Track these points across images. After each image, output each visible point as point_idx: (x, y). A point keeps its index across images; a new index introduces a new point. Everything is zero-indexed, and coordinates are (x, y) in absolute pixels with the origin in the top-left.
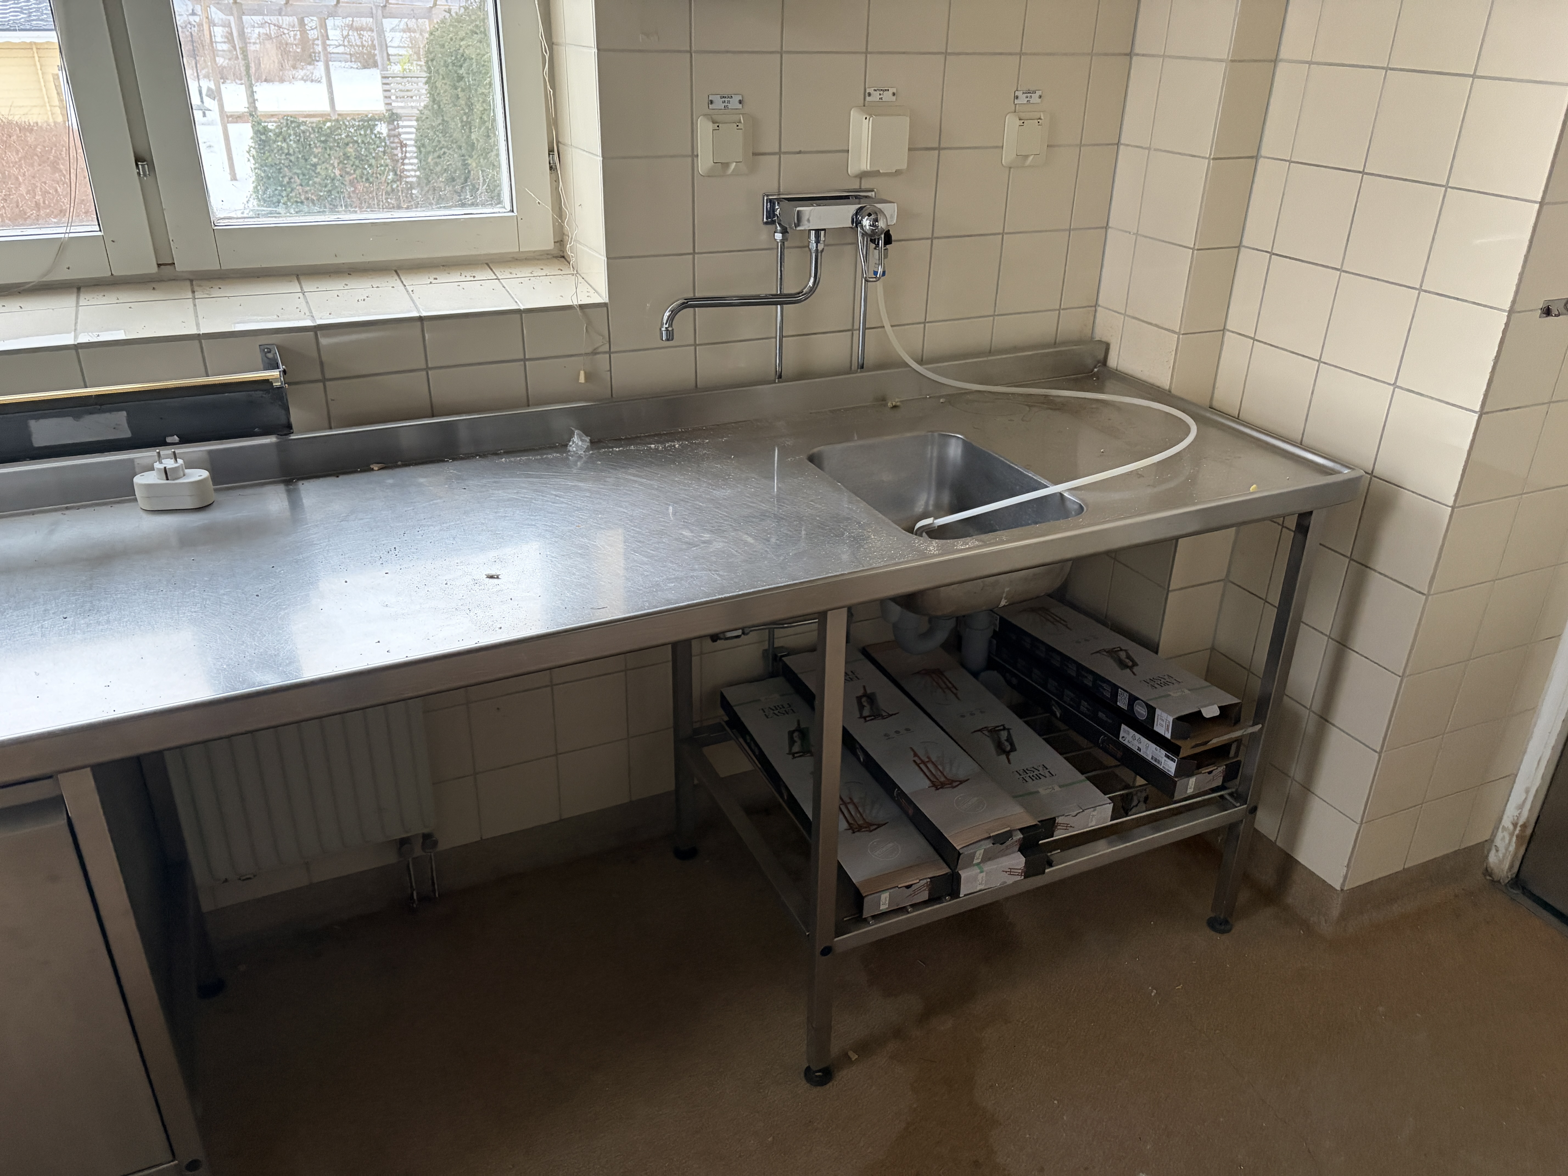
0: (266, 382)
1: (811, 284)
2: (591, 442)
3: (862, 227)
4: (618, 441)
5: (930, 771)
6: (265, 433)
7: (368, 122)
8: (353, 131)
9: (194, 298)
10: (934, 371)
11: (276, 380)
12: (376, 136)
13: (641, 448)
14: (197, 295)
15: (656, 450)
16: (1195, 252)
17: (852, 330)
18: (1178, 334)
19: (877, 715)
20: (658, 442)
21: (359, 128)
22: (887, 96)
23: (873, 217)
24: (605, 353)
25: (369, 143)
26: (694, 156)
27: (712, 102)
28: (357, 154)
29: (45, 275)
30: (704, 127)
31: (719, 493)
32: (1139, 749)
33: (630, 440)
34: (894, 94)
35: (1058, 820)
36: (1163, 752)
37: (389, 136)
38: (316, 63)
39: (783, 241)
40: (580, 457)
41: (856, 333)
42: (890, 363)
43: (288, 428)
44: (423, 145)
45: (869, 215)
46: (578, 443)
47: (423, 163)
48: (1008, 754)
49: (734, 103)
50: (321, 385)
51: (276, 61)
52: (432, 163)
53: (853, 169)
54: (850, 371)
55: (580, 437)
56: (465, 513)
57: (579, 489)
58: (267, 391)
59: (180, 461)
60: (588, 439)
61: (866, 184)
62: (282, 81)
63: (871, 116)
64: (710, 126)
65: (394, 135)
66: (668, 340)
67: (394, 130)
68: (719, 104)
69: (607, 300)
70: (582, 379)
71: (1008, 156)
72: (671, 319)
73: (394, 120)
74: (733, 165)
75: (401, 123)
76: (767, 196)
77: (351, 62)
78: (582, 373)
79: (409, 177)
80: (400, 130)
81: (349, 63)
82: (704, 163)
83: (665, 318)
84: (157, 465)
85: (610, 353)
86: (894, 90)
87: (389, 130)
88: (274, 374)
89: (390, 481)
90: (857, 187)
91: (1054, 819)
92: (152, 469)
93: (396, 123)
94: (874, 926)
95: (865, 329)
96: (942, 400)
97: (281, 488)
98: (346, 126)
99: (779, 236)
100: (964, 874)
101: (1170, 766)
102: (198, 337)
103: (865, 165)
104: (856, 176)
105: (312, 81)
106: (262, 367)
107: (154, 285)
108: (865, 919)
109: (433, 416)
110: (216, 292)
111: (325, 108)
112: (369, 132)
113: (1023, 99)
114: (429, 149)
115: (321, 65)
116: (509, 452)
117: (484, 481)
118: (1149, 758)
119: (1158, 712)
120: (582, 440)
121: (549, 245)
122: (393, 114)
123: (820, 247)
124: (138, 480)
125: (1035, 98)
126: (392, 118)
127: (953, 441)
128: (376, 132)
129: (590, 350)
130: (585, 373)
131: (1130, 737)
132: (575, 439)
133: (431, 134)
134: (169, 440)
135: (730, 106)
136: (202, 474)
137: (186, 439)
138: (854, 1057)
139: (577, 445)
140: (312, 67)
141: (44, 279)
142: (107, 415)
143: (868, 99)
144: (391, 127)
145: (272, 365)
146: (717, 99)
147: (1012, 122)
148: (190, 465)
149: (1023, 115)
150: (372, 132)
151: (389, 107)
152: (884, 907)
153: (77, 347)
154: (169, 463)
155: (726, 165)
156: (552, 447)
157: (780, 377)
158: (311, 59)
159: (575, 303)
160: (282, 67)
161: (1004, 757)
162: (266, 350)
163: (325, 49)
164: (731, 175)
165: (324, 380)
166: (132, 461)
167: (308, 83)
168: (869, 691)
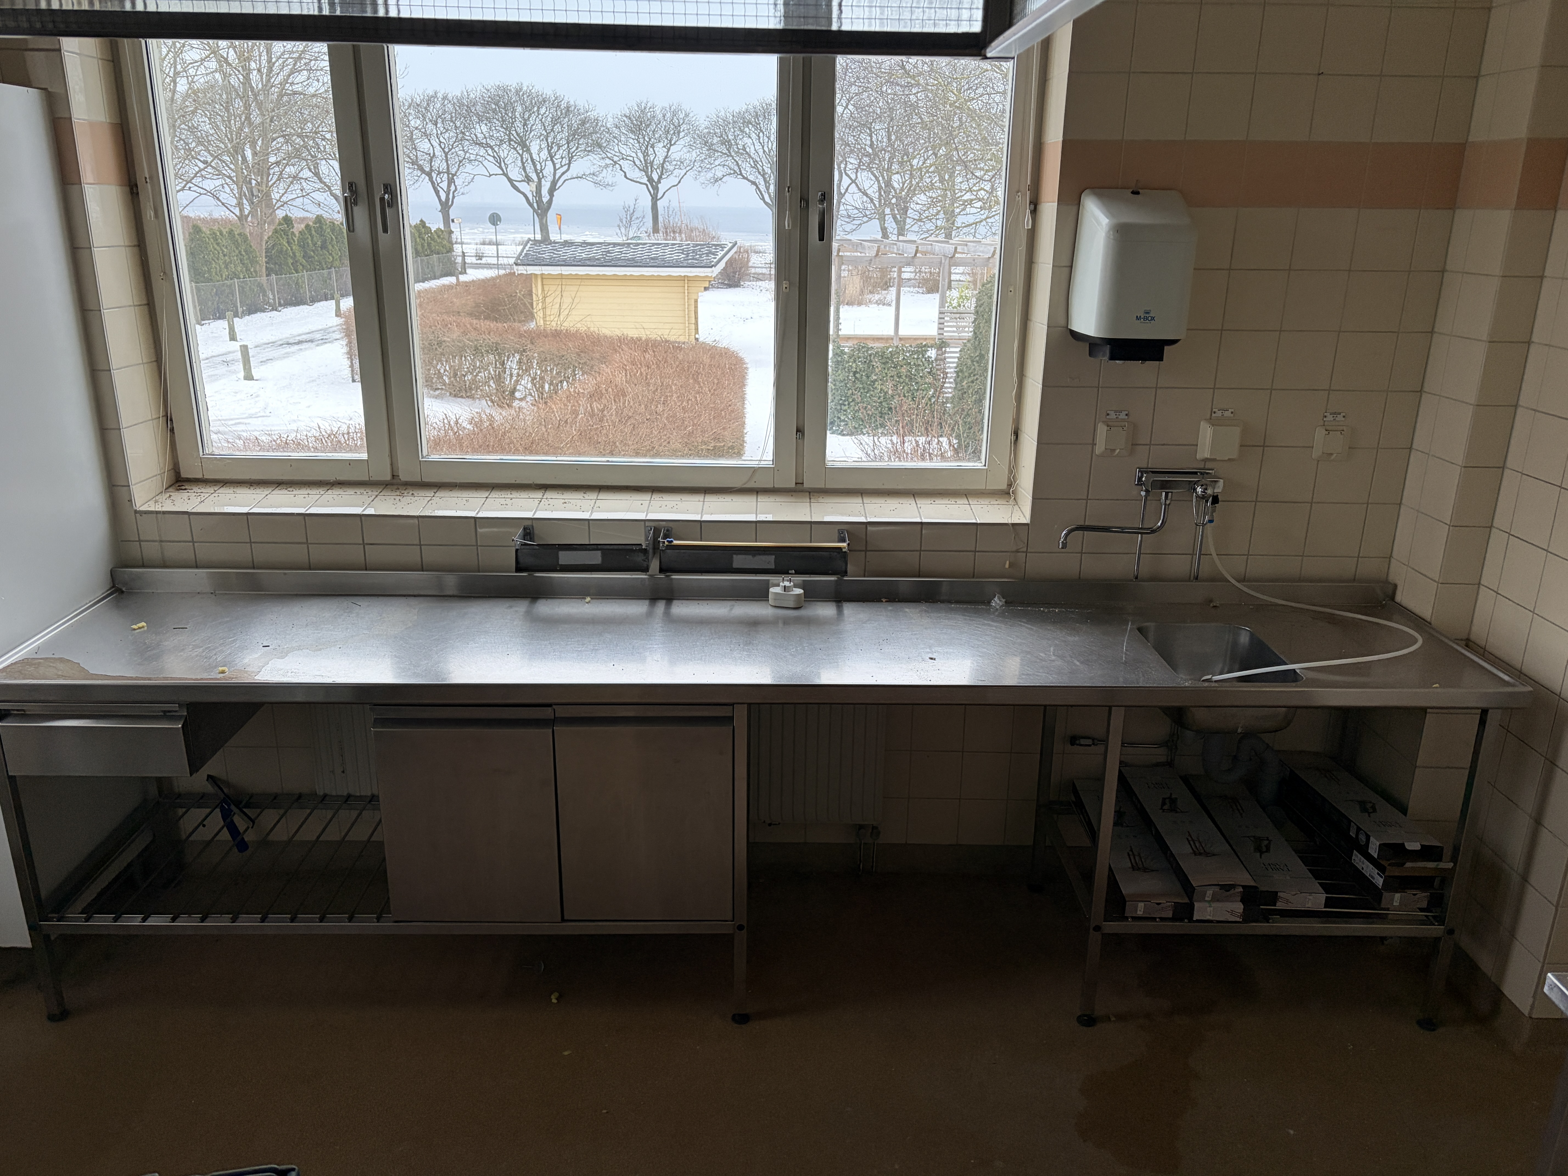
0: (840, 548)
1: (1159, 524)
2: (1006, 602)
3: (1196, 493)
4: (1022, 604)
5: (1196, 846)
6: (833, 574)
7: (921, 346)
8: (908, 355)
9: (810, 502)
10: (1248, 587)
11: (845, 548)
12: (925, 359)
13: (1034, 609)
14: (812, 500)
15: (1043, 611)
16: (1451, 528)
17: (1192, 555)
18: (1438, 583)
19: (1173, 809)
20: (1046, 607)
21: (913, 353)
22: (1227, 414)
23: (1204, 487)
24: (1023, 552)
25: (919, 365)
26: (1094, 444)
27: (1108, 414)
28: (909, 374)
29: (745, 484)
30: (1102, 429)
31: (1069, 638)
32: (1363, 869)
33: (1029, 605)
34: (1232, 413)
35: (1279, 894)
36: (1377, 871)
37: (936, 360)
38: (890, 289)
39: (1146, 497)
40: (997, 609)
41: (1194, 557)
42: (1217, 579)
43: (845, 573)
44: (961, 371)
45: (1202, 486)
46: (997, 602)
47: (959, 385)
48: (1261, 853)
49: (1123, 416)
50: (864, 553)
51: (858, 287)
52: (966, 386)
53: (1199, 456)
54: (1189, 580)
55: (999, 598)
56: (926, 628)
57: (991, 626)
58: (839, 553)
59: (792, 583)
60: (1004, 600)
61: (1208, 465)
62: (860, 304)
63: (1213, 425)
64: (1106, 428)
65: (940, 359)
66: (1062, 548)
67: (942, 354)
68: (1113, 415)
69: (1029, 522)
70: (1007, 566)
71: (1316, 453)
72: (1067, 535)
73: (942, 347)
74: (1118, 451)
75: (948, 350)
76: (1139, 468)
77: (919, 287)
78: (1008, 562)
79: (946, 393)
80: (947, 355)
81: (917, 289)
82: (1099, 449)
83: (1063, 534)
84: (781, 584)
85: (1026, 552)
86: (1233, 410)
87: (937, 355)
88: (844, 545)
89: (890, 608)
90: (1202, 467)
91: (1277, 893)
92: (778, 585)
93: (944, 349)
94: (1130, 922)
95: (1200, 554)
96: (1251, 607)
97: (834, 604)
98: (903, 350)
99: (1143, 493)
100: (1197, 905)
101: (1379, 881)
102: (811, 523)
103: (1207, 455)
104: (1203, 460)
105: (884, 304)
106: (837, 540)
107: (793, 493)
108: (1127, 918)
109: (919, 577)
110: (821, 500)
111: (890, 331)
112: (921, 356)
113: (1330, 418)
114: (966, 374)
115: (893, 291)
116: (958, 602)
117: (940, 615)
118: (1368, 875)
119: (1372, 839)
120: (1000, 601)
121: (1004, 486)
122: (943, 342)
123: (1168, 502)
124: (772, 590)
125: (1340, 418)
126: (942, 345)
127: (1243, 633)
128: (926, 356)
129: (1014, 549)
130: (1010, 563)
131: (1358, 859)
132: (996, 599)
133: (969, 362)
134: (790, 572)
135: (1120, 417)
136: (799, 591)
137: (797, 573)
138: (1113, 1019)
139: (996, 602)
140: (886, 292)
141: (744, 486)
142: (766, 556)
143: (1213, 415)
144: (940, 352)
145: (843, 540)
146: (1112, 413)
147: (1320, 433)
148: (796, 586)
149: (1328, 428)
150: (923, 356)
151: (942, 336)
152: (1140, 913)
153: (756, 522)
154: (787, 584)
155: (1114, 450)
156: (983, 603)
157: (1136, 578)
158: (886, 286)
159: (1010, 522)
160: (862, 292)
161: (1258, 854)
162: (841, 532)
163: (899, 276)
164: (1115, 456)
165: (866, 551)
166: (768, 580)
167: (881, 306)
168: (1173, 796)
